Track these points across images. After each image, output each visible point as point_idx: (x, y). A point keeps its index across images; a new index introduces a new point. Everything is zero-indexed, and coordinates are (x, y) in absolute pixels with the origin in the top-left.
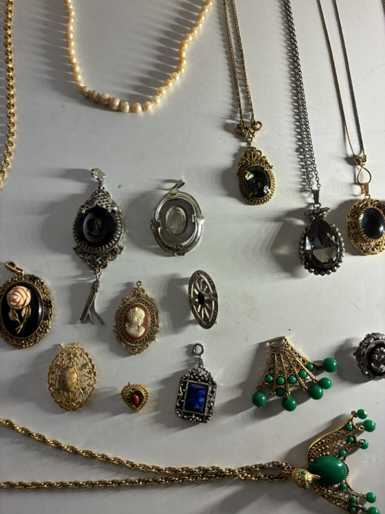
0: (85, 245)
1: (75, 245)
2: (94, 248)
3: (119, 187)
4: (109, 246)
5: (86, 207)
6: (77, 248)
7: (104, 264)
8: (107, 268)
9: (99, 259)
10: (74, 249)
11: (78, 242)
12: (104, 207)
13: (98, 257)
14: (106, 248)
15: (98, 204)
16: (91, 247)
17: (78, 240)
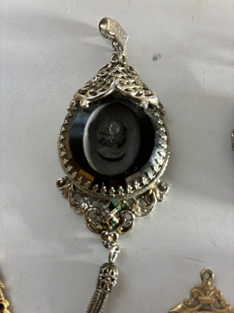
0: (85, 180)
1: (61, 175)
2: (108, 188)
3: (155, 59)
4: (142, 185)
5: (91, 93)
6: (64, 183)
7: (124, 224)
8: (131, 231)
9: (116, 211)
10: (59, 184)
11: (70, 173)
12: (133, 94)
13: (112, 208)
14: (134, 189)
15: (119, 87)
16: (101, 186)
17: (70, 168)
